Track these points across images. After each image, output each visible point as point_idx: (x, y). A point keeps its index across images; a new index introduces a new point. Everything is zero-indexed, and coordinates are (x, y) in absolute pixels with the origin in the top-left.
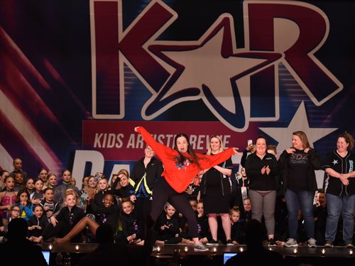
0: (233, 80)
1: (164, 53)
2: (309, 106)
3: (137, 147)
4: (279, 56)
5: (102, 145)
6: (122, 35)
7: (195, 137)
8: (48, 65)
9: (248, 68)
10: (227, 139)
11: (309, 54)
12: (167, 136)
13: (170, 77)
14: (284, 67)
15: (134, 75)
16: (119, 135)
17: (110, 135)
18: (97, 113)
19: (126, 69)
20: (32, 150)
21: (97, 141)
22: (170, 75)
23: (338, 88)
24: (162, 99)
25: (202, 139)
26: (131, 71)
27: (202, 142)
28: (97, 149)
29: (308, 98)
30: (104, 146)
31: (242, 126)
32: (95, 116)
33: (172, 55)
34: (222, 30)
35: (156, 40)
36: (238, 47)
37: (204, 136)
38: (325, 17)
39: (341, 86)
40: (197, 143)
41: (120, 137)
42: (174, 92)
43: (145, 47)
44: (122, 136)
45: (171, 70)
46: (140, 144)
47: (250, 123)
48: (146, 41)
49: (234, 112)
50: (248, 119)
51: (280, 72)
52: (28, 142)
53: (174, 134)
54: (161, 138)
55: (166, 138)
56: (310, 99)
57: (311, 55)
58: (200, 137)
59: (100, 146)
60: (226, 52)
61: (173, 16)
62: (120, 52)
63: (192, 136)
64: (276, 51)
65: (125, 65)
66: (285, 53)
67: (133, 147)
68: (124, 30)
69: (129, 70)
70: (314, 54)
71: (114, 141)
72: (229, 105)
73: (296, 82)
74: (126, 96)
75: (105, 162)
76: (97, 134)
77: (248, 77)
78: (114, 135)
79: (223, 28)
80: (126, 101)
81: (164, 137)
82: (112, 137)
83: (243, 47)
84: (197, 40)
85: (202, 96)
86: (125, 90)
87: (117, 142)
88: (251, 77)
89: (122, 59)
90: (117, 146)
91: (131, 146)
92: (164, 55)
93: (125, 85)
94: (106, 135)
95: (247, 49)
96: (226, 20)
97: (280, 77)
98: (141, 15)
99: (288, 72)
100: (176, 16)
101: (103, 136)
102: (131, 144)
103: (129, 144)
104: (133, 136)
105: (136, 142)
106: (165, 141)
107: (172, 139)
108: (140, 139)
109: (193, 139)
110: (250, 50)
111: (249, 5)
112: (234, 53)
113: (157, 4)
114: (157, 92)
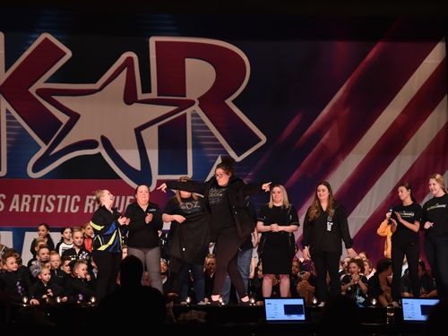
0: (138, 131)
3: (22, 210)
4: (191, 103)
6: (4, 76)
7: (92, 198)
10: (131, 200)
11: (226, 101)
12: (59, 196)
13: (63, 126)
14: (197, 115)
15: (19, 124)
19: (9, 117)
22: (62, 124)
23: (261, 140)
24: (53, 153)
26: (15, 119)
29: (226, 152)
34: (124, 73)
36: (143, 92)
38: (245, 58)
39: (264, 139)
40: (94, 205)
41: (2, 197)
42: (67, 145)
43: (32, 90)
44: (4, 197)
45: (64, 118)
46: (25, 206)
48: (33, 83)
49: (139, 168)
50: (156, 176)
51: (193, 121)
53: (66, 195)
54: (51, 199)
55: (58, 200)
57: (229, 102)
60: (130, 98)
61: (64, 54)
62: (2, 97)
63: (88, 197)
64: (189, 96)
65: (8, 111)
66: (199, 99)
67: (17, 210)
68: (6, 71)
69: (13, 118)
70: (233, 102)
72: (133, 159)
73: (212, 134)
74: (8, 148)
77: (155, 128)
79: (126, 70)
80: (8, 155)
81: (54, 198)
83: (150, 92)
84: (95, 83)
85: (101, 150)
86: (8, 142)
88: (159, 127)
89: (5, 105)
91: (14, 209)
92: (54, 101)
93: (8, 136)
95: (154, 95)
96: (130, 60)
97: (193, 127)
98: (27, 53)
99: (202, 122)
100: (69, 54)
102: (14, 207)
103: (12, 207)
104: (16, 197)
105: (21, 204)
106: (56, 203)
107: (64, 200)
108: (26, 201)
109: (90, 200)
110: (158, 95)
111: (157, 43)
112: (139, 99)
113: (46, 40)
114: (47, 144)
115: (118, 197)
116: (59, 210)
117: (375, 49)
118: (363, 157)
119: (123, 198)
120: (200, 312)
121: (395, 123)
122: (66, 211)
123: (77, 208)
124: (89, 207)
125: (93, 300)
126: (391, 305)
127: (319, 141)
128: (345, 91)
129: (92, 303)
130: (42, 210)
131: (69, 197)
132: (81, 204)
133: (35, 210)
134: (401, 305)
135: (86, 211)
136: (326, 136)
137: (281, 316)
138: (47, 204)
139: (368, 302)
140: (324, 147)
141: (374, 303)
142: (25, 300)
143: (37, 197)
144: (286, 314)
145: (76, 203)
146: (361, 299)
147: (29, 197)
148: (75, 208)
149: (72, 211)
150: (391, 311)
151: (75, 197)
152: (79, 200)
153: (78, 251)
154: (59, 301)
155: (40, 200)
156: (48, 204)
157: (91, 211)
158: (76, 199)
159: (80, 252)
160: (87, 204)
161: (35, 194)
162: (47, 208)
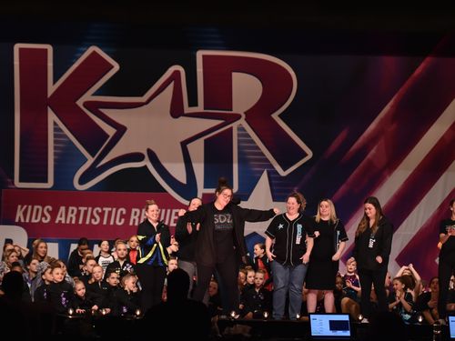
0: (184, 144)
1: (102, 110)
2: (272, 176)
3: (68, 222)
4: (238, 117)
5: (25, 219)
6: (52, 89)
7: (138, 211)
9: (201, 131)
11: (272, 116)
12: (104, 209)
13: (109, 138)
14: (243, 129)
15: (66, 136)
16: (47, 207)
17: (36, 207)
18: (21, 181)
19: (57, 129)
21: (19, 214)
22: (108, 136)
23: (306, 155)
24: (99, 165)
26: (62, 131)
28: (19, 224)
29: (272, 166)
30: (27, 221)
32: (18, 184)
33: (111, 113)
34: (172, 85)
35: (93, 95)
36: (190, 105)
38: (292, 73)
39: (310, 154)
40: (140, 218)
41: (48, 210)
42: (113, 157)
43: (80, 103)
44: (50, 208)
45: (111, 131)
46: (71, 218)
47: (204, 195)
48: (81, 96)
49: (185, 182)
50: (201, 190)
51: (239, 135)
53: (112, 208)
54: (97, 212)
55: (104, 212)
56: (273, 167)
57: (275, 116)
59: (22, 220)
60: (176, 111)
61: (112, 67)
62: (49, 109)
63: (134, 210)
64: (235, 110)
65: (55, 124)
66: (245, 113)
67: (63, 222)
68: (54, 83)
69: (60, 130)
70: (280, 116)
71: (40, 215)
72: (179, 173)
73: (257, 148)
74: (55, 160)
75: (29, 240)
76: (19, 207)
77: (201, 142)
78: (40, 207)
80: (55, 166)
81: (100, 211)
82: (38, 210)
83: (196, 105)
84: (142, 95)
85: (147, 163)
86: (55, 154)
87: (43, 215)
88: (205, 141)
89: (52, 117)
90: (44, 221)
91: (60, 221)
92: (102, 113)
93: (55, 148)
94: (30, 207)
95: (200, 108)
96: (177, 73)
97: (239, 141)
98: (76, 66)
99: (248, 136)
100: (117, 67)
101: (27, 208)
102: (60, 219)
103: (58, 219)
104: (63, 209)
105: (66, 216)
106: (102, 215)
107: (110, 213)
108: (72, 212)
109: (136, 213)
110: (205, 109)
111: (204, 56)
112: (186, 112)
113: (94, 53)
114: (93, 157)
115: (164, 211)
116: (105, 223)
117: (423, 65)
118: (410, 172)
119: (169, 211)
120: (244, 326)
121: (442, 140)
122: (112, 223)
123: (123, 220)
124: (134, 220)
125: (138, 313)
126: (438, 323)
127: (366, 155)
128: (392, 107)
129: (137, 316)
130: (87, 222)
131: (114, 209)
132: (127, 217)
133: (80, 222)
134: (448, 323)
135: (131, 224)
136: (373, 151)
137: (327, 332)
138: (92, 217)
139: (414, 318)
140: (370, 163)
141: (420, 320)
142: (71, 312)
143: (83, 209)
144: (331, 329)
145: (122, 216)
146: (407, 317)
147: (75, 209)
148: (120, 221)
149: (118, 223)
150: (437, 328)
151: (120, 210)
152: (124, 213)
153: (121, 263)
154: (104, 313)
155: (86, 212)
156: (94, 216)
157: (136, 224)
158: (122, 212)
159: (124, 265)
160: (133, 217)
161: (82, 206)
162: (93, 220)
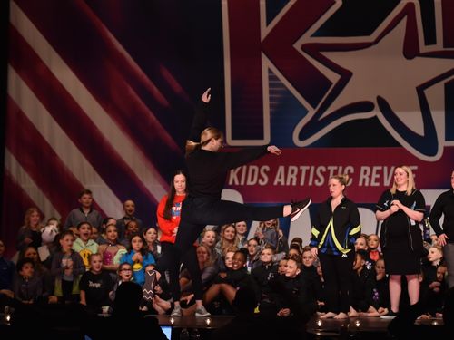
0: (421, 90)
1: (323, 53)
3: (288, 183)
5: (240, 181)
6: (265, 31)
7: (368, 169)
8: (166, 73)
12: (329, 168)
13: (333, 86)
15: (283, 85)
16: (263, 167)
17: (251, 167)
18: (233, 138)
19: (272, 77)
20: (146, 189)
21: (233, 175)
22: (331, 83)
24: (322, 117)
25: (378, 172)
26: (278, 79)
27: (378, 176)
28: (233, 187)
30: (242, 183)
31: (433, 153)
32: (230, 142)
33: (333, 57)
35: (313, 36)
36: (427, 43)
37: (380, 168)
40: (370, 177)
41: (265, 170)
42: (338, 108)
43: (298, 46)
44: (268, 168)
45: (334, 78)
46: (292, 179)
47: (446, 148)
49: (422, 134)
50: (442, 143)
52: (140, 178)
53: (338, 166)
54: (321, 171)
55: (328, 171)
58: (375, 168)
59: (237, 183)
61: (334, 2)
63: (363, 168)
65: (270, 71)
67: (283, 184)
68: (268, 24)
69: (276, 78)
71: (256, 176)
72: (415, 123)
74: (271, 113)
78: (256, 168)
80: (272, 121)
81: (324, 170)
82: (254, 171)
83: (434, 43)
84: (369, 34)
85: (377, 113)
86: (271, 106)
87: (260, 177)
88: (446, 84)
89: (266, 64)
90: (261, 183)
91: (279, 183)
92: (324, 57)
93: (271, 99)
94: (245, 168)
95: (439, 46)
100: (340, 2)
102: (279, 180)
103: (277, 180)
104: (281, 169)
105: (286, 176)
106: (326, 174)
107: (336, 172)
108: (293, 172)
109: (365, 171)
110: (445, 47)
112: (422, 51)
114: (315, 108)
123: (352, 180)
124: (364, 180)
130: (310, 184)
131: (341, 168)
132: (355, 176)
133: (302, 183)
135: (361, 184)
138: (316, 177)
143: (304, 168)
147: (296, 168)
151: (347, 168)
152: (352, 171)
155: (308, 172)
157: (367, 185)
160: (362, 176)
161: (303, 165)
162: (316, 181)
